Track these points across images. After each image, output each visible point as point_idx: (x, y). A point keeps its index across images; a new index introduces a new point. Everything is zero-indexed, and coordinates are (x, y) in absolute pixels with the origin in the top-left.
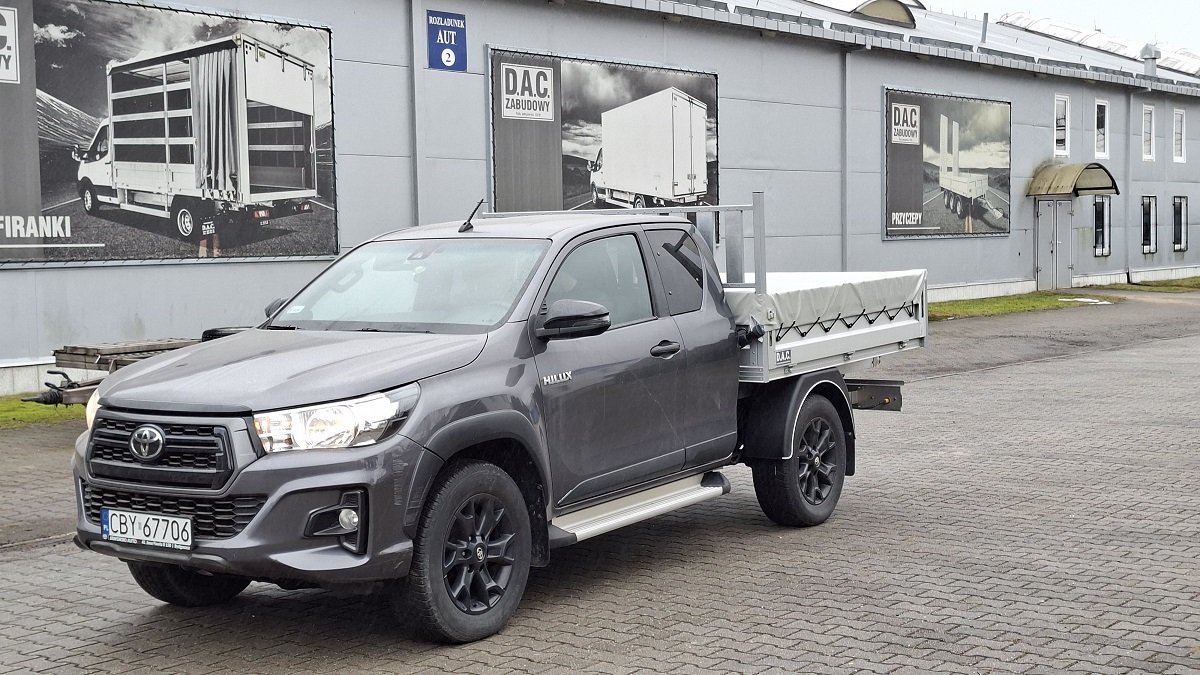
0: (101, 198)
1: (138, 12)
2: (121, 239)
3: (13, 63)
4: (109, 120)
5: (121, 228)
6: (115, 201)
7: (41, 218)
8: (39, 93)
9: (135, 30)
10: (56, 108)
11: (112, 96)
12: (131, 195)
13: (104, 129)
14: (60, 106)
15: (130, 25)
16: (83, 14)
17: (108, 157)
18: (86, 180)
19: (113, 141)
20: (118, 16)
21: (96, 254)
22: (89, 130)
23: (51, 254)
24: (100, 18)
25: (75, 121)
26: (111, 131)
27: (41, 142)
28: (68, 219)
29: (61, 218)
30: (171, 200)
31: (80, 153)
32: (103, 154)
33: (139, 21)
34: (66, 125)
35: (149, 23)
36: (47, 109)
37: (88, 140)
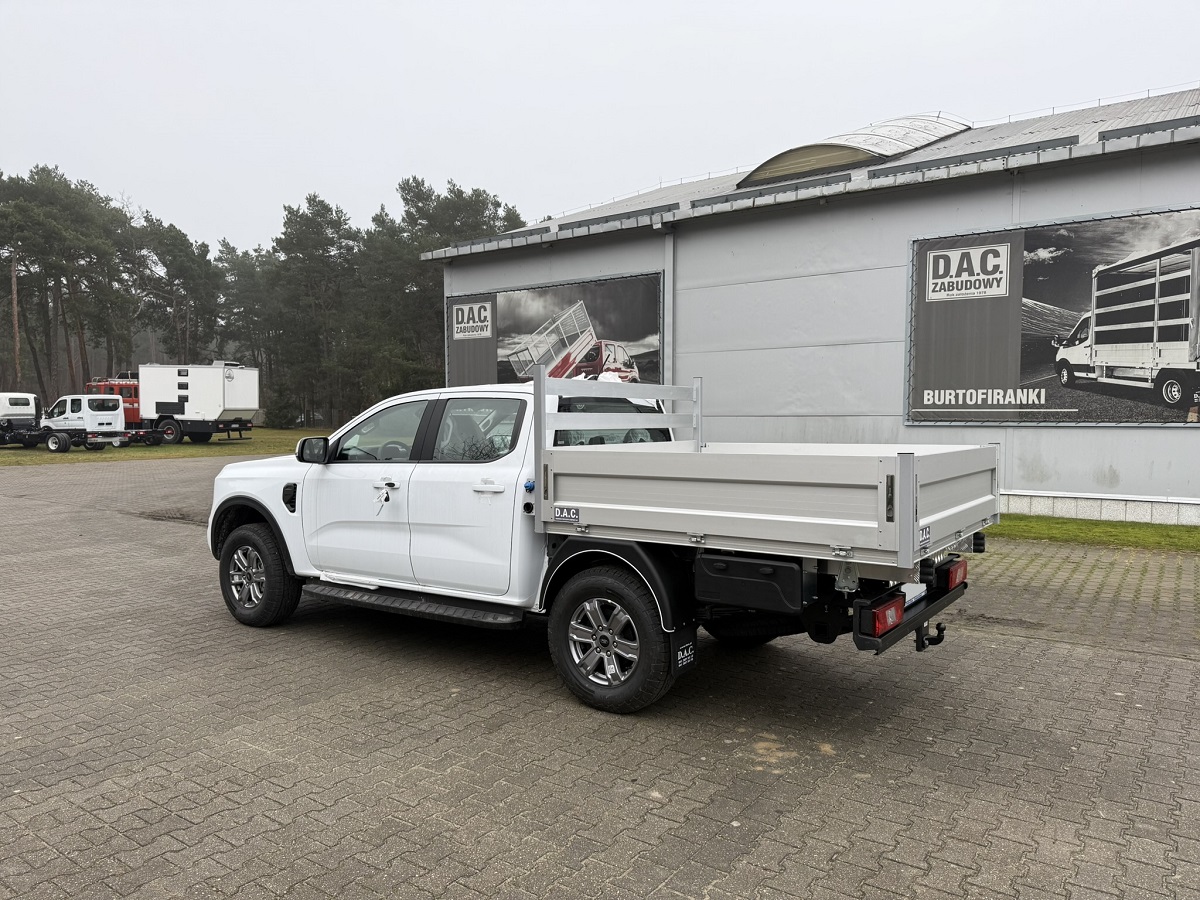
0: (1077, 374)
1: (1131, 222)
2: (1094, 406)
3: (1003, 283)
4: (1092, 313)
5: (1097, 397)
6: (1091, 375)
7: (1019, 391)
8: (1025, 300)
9: (1128, 236)
10: (1039, 309)
11: (1096, 294)
12: (1110, 371)
13: (1087, 320)
14: (1044, 307)
15: (1122, 234)
16: (1072, 235)
17: (1088, 343)
18: (1064, 362)
19: (1094, 329)
20: (1108, 229)
21: (1069, 417)
22: (1070, 322)
23: (1025, 417)
24: (1089, 235)
25: (1057, 317)
26: (1093, 321)
27: (1023, 335)
28: (1043, 391)
29: (1037, 390)
30: (1155, 373)
31: (1060, 341)
32: (1082, 341)
33: (1132, 229)
34: (1047, 321)
35: (1143, 228)
36: (1032, 311)
37: (1068, 330)
